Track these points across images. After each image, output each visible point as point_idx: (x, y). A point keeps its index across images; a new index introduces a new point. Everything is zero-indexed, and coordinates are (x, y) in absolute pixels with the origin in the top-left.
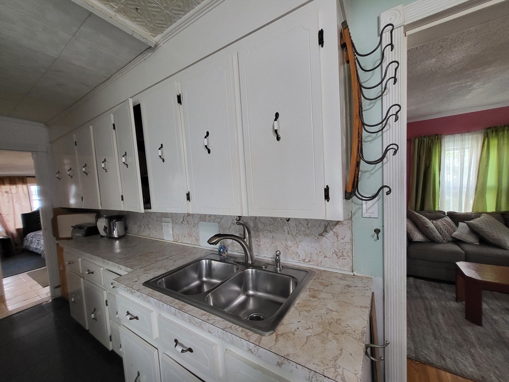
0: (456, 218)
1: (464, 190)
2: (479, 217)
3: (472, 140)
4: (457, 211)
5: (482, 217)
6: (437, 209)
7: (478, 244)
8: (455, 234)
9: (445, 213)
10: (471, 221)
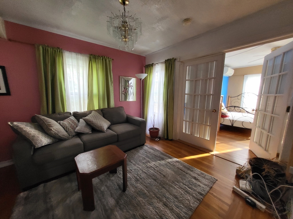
0: (78, 116)
1: (82, 96)
2: (91, 113)
3: (83, 61)
4: (78, 111)
5: (92, 114)
6: (66, 111)
7: (91, 133)
8: (78, 129)
9: (71, 114)
10: (86, 117)
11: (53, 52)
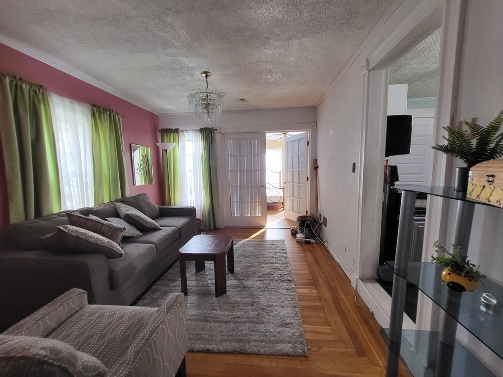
7: (142, 234)
11: (32, 92)
